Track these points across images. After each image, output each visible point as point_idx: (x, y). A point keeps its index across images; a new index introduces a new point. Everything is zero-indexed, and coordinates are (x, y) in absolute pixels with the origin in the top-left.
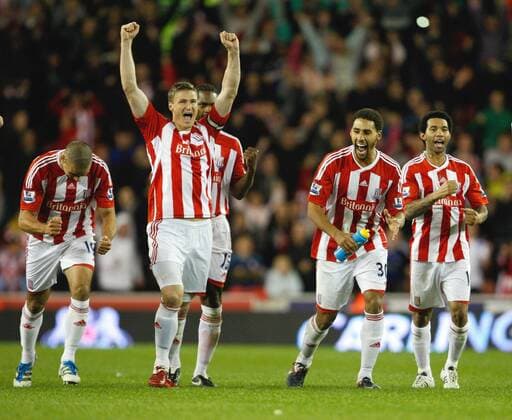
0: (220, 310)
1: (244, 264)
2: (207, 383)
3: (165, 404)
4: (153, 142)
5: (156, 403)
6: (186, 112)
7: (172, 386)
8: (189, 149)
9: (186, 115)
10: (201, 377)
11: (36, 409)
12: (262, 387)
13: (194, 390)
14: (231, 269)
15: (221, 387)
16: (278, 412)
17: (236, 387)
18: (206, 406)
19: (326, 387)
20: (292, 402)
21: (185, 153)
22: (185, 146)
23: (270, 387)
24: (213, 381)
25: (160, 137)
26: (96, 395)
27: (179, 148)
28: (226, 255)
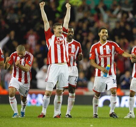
0: (74, 94)
1: (81, 81)
2: (70, 116)
3: (57, 123)
4: (49, 40)
5: (55, 123)
6: (60, 32)
7: (59, 117)
8: (59, 42)
9: (60, 33)
10: (68, 115)
11: (18, 124)
12: (87, 118)
13: (66, 119)
14: (78, 82)
15: (74, 118)
16: (92, 125)
17: (79, 118)
18: (70, 123)
19: (106, 118)
20: (96, 123)
21: (58, 44)
22: (58, 41)
23: (89, 118)
24: (72, 116)
25: (51, 39)
26: (36, 120)
27: (56, 42)
28: (76, 77)
